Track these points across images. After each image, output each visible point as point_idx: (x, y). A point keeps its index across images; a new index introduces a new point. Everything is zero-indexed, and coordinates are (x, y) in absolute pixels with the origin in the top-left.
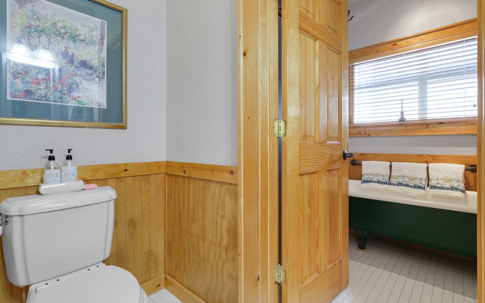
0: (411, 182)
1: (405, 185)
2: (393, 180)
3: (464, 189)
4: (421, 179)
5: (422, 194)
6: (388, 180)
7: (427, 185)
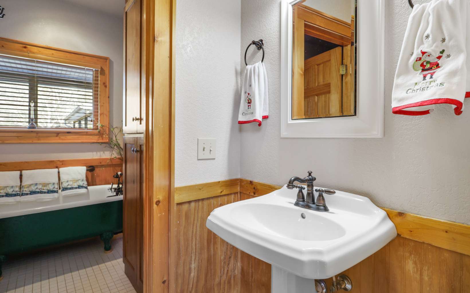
0: (45, 188)
1: (38, 192)
2: (25, 190)
3: (87, 186)
4: (54, 184)
5: (55, 198)
6: (19, 191)
7: (59, 188)
